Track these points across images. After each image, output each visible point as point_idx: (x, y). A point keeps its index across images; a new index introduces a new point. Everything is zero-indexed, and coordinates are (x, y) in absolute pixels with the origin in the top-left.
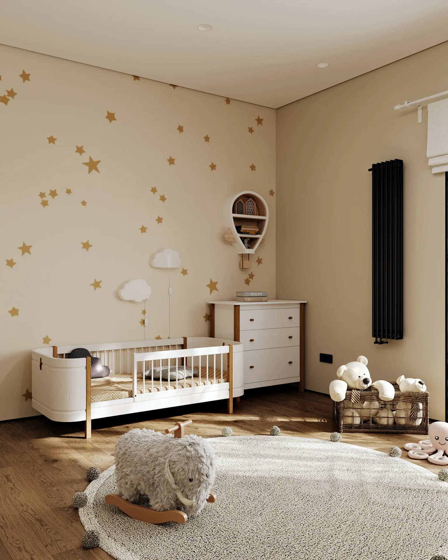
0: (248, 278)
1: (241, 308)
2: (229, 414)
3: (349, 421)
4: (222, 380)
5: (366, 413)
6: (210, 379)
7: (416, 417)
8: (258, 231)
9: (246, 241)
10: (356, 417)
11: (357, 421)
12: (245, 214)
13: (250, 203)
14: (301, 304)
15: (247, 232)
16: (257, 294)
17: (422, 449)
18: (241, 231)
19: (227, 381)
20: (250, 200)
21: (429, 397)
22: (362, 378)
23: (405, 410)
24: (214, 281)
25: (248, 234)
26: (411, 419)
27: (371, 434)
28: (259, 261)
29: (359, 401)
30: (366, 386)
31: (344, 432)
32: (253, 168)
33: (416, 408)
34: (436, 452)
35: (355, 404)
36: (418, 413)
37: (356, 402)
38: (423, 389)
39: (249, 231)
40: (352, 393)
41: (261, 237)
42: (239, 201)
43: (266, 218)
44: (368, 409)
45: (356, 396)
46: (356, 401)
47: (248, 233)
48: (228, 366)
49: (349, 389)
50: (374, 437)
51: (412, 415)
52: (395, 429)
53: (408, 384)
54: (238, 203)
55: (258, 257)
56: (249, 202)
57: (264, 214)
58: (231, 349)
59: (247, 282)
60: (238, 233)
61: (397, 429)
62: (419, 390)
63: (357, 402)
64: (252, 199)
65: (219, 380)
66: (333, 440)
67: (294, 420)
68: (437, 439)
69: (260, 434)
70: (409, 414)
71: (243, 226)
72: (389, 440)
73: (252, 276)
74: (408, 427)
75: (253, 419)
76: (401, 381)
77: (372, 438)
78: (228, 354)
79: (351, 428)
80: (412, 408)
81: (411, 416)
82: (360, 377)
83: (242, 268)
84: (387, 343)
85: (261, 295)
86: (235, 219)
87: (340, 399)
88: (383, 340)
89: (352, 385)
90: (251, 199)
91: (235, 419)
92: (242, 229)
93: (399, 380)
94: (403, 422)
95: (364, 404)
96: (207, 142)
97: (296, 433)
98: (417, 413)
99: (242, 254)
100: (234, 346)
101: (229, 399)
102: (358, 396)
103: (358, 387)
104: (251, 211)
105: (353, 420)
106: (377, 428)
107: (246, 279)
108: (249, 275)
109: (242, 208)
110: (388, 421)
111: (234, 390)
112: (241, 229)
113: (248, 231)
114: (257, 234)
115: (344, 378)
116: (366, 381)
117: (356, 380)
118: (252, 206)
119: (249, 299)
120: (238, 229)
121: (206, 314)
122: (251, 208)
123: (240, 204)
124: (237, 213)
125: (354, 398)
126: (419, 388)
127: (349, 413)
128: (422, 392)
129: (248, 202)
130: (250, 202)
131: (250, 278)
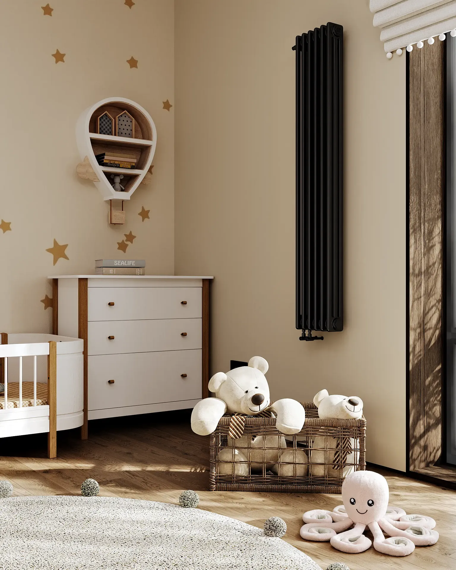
0: (123, 241)
1: (90, 284)
2: (49, 458)
3: (226, 469)
4: (35, 400)
5: (257, 457)
6: (25, 399)
7: (344, 463)
8: (135, 163)
9: (117, 180)
10: (241, 462)
11: (242, 470)
12: (115, 135)
13: (126, 119)
14: (204, 280)
15: (116, 164)
16: (127, 263)
17: (333, 522)
18: (105, 161)
19: (47, 403)
20: (125, 113)
21: (365, 428)
22: (251, 395)
23: (324, 450)
24: (61, 243)
25: (116, 167)
26: (335, 467)
27: (263, 493)
28: (145, 214)
29: (242, 434)
30: (257, 409)
31: (218, 489)
32: (133, 63)
33: (343, 448)
34: (351, 527)
35: (236, 440)
36: (348, 456)
37: (238, 437)
38: (357, 413)
39: (119, 163)
40: (232, 420)
41: (142, 173)
42: (104, 113)
43: (153, 143)
44: (260, 448)
45: (238, 424)
46: (237, 434)
47: (118, 166)
48: (49, 378)
49: (229, 413)
50: (264, 499)
51: (336, 459)
52: (307, 483)
53: (331, 405)
54: (102, 117)
55: (143, 207)
56: (123, 116)
57: (149, 138)
58: (53, 347)
59: (122, 247)
60: (100, 164)
61: (310, 485)
62: (348, 414)
63: (240, 437)
64: (127, 112)
65: (32, 401)
66: (185, 503)
67: (150, 468)
68: (353, 503)
69: (67, 493)
70: (332, 457)
71: (109, 153)
72: (287, 505)
73: (130, 237)
74: (329, 480)
75: (81, 467)
76: (319, 400)
77: (261, 499)
78: (49, 356)
79: (231, 482)
80: (337, 446)
81: (334, 461)
82: (247, 392)
83: (111, 223)
84: (322, 338)
85: (133, 265)
86: (94, 142)
87: (205, 430)
88: (314, 333)
89: (234, 407)
90: (125, 111)
91: (49, 467)
92: (106, 157)
93: (317, 399)
94: (320, 471)
95: (256, 439)
96: (47, 16)
97: (132, 491)
98: (345, 456)
99: (111, 200)
100: (58, 344)
101: (49, 432)
102: (241, 426)
103: (244, 411)
104: (128, 132)
105: (234, 469)
106: (276, 483)
107: (120, 241)
108: (125, 235)
109: (110, 126)
110: (295, 470)
111: (58, 419)
112: (104, 158)
113: (116, 162)
114: (133, 168)
115: (222, 394)
116: (257, 400)
117: (240, 398)
118: (129, 123)
119: (111, 270)
120: (100, 159)
121: (47, 296)
122: (127, 127)
123: (106, 119)
124: (100, 133)
125: (233, 429)
126: (348, 411)
127: (226, 455)
128: (354, 419)
129: (121, 116)
130: (125, 117)
131: (126, 241)
